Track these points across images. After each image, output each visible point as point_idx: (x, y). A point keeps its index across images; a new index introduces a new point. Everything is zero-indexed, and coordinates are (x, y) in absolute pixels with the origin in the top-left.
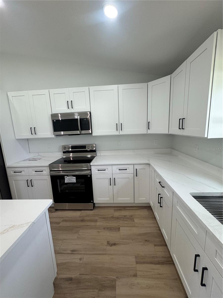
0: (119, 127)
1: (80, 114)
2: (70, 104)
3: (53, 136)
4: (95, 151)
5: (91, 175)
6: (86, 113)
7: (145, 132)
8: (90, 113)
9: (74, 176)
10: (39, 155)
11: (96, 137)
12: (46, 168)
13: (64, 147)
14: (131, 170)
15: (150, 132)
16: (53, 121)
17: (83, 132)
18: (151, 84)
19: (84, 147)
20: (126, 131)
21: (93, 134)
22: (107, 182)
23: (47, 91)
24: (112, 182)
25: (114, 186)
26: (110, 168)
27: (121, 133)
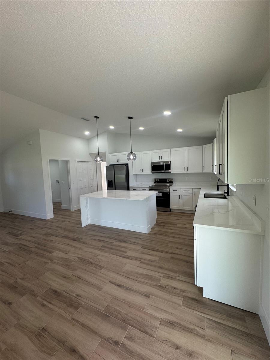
0: (186, 168)
1: (164, 162)
2: (161, 157)
3: (151, 173)
4: (172, 182)
5: (169, 193)
6: (168, 162)
7: (201, 172)
8: (171, 162)
9: (161, 193)
10: (141, 183)
11: (173, 174)
12: (148, 188)
13: (155, 179)
14: (191, 191)
15: (204, 171)
16: (152, 166)
17: (167, 171)
18: (204, 146)
19: (166, 179)
20: (190, 171)
21: (172, 173)
22: (178, 197)
23: (150, 151)
24: (181, 197)
25: (182, 200)
26: (179, 190)
27: (187, 172)
